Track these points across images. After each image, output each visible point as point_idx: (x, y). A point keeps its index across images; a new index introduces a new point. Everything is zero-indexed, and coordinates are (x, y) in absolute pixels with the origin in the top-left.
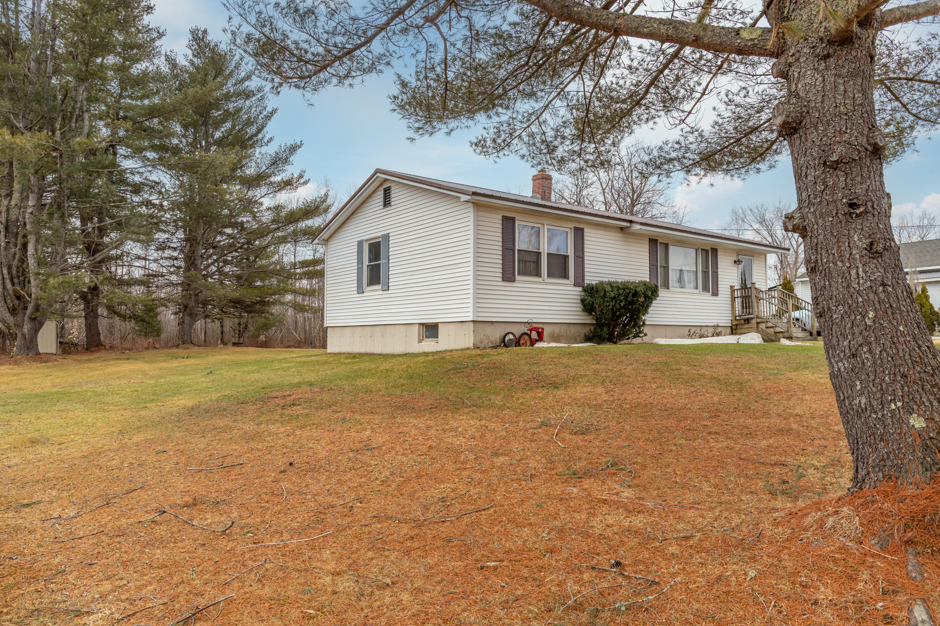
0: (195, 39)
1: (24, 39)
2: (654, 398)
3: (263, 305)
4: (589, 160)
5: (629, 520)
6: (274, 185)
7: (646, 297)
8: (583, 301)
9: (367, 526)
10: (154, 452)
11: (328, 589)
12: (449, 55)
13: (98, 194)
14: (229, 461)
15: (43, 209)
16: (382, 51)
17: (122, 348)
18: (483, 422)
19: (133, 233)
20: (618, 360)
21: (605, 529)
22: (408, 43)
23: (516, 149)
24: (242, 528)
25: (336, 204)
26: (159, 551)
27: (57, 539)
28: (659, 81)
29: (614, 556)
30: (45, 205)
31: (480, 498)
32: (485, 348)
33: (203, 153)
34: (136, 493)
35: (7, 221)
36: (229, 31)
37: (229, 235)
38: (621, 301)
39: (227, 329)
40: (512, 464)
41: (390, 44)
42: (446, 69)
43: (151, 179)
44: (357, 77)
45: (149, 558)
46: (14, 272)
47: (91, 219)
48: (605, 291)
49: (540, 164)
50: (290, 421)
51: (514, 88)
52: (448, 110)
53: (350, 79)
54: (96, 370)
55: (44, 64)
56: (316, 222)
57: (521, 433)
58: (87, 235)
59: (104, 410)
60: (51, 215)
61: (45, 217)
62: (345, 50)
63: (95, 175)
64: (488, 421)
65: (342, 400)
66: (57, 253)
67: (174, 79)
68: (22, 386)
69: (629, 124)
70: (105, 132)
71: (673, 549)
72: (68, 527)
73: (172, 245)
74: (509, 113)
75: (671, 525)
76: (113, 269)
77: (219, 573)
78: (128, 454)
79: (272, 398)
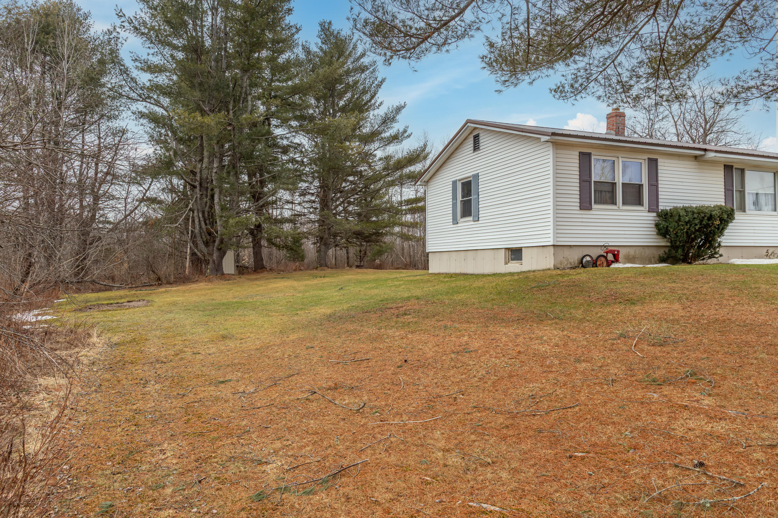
0: (323, 30)
1: (207, 45)
2: (732, 315)
3: (378, 236)
4: (663, 95)
5: (710, 425)
6: (385, 140)
7: (721, 220)
8: (657, 225)
9: (469, 414)
10: (305, 347)
11: (440, 462)
12: (531, 14)
13: (259, 156)
14: (359, 356)
15: (223, 169)
16: (473, 19)
17: (278, 270)
18: (566, 332)
19: (284, 183)
20: (694, 279)
21: (686, 432)
22: (495, 9)
23: (593, 91)
24: (371, 409)
25: (433, 152)
26: (312, 422)
27: (243, 408)
28: (735, 14)
29: (697, 457)
30: (224, 166)
31: (566, 398)
32: (564, 269)
33: (331, 119)
34: (294, 378)
35: (201, 179)
36: (351, 19)
37: (351, 182)
38: (696, 225)
39: (351, 255)
40: (593, 370)
41: (480, 12)
42: (528, 28)
43: (295, 142)
44: (452, 44)
45: (306, 426)
46: (206, 216)
47: (255, 175)
48: (679, 216)
49: (615, 102)
50: (403, 327)
51: (590, 37)
52: (530, 63)
53: (447, 45)
54: (262, 286)
55: (220, 62)
56: (417, 168)
57: (601, 343)
58: (253, 187)
59: (269, 316)
60: (228, 173)
61: (225, 175)
62: (442, 22)
63: (257, 141)
64: (570, 332)
65: (443, 311)
66: (234, 201)
67: (309, 63)
68: (214, 297)
69: (704, 58)
70: (262, 108)
71: (758, 455)
72: (250, 399)
73: (311, 191)
74: (586, 60)
75: (755, 433)
76: (270, 211)
77: (356, 441)
78: (287, 348)
79: (388, 309)
